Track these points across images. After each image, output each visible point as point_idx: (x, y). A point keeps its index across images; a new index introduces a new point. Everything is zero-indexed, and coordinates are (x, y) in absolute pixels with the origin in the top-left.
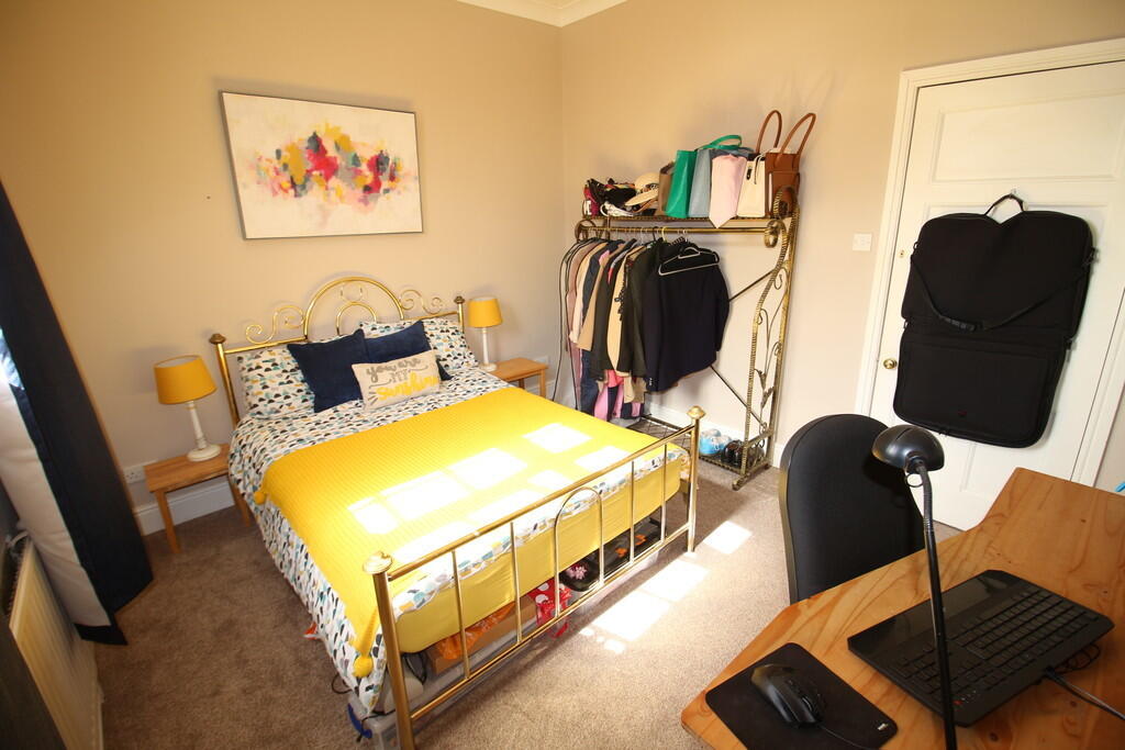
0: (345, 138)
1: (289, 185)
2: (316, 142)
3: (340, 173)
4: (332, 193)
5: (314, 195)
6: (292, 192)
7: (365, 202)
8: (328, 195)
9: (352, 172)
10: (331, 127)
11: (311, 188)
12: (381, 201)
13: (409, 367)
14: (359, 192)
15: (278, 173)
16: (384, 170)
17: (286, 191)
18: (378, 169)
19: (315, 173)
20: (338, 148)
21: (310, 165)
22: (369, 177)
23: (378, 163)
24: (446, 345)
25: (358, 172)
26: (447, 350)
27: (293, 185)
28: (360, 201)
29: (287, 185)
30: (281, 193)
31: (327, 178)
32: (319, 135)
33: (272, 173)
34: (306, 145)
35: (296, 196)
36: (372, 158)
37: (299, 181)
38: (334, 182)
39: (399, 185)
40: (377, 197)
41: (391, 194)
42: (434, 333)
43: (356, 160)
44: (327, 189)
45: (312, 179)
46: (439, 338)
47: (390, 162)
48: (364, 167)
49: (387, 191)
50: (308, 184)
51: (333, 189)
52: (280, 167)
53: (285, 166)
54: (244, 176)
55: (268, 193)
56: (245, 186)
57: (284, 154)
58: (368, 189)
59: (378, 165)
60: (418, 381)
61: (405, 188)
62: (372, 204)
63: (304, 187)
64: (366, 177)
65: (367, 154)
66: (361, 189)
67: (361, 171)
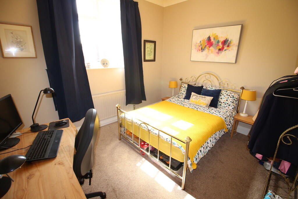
0: (217, 36)
1: (201, 49)
2: (209, 38)
3: (213, 46)
4: (210, 51)
5: (206, 52)
6: (201, 51)
7: (218, 53)
8: (209, 51)
9: (216, 45)
10: (214, 33)
11: (205, 50)
12: (223, 53)
13: (201, 98)
14: (217, 51)
15: (199, 47)
16: (226, 44)
17: (200, 50)
18: (224, 44)
19: (207, 46)
20: (214, 39)
21: (206, 44)
22: (221, 46)
23: (225, 42)
24: (226, 99)
25: (218, 45)
26: (224, 101)
27: (202, 49)
28: (217, 53)
29: (200, 49)
30: (199, 51)
31: (210, 47)
32: (210, 36)
33: (198, 47)
34: (207, 39)
35: (202, 52)
36: (223, 41)
37: (203, 48)
38: (211, 48)
39: (230, 48)
40: (222, 52)
41: (227, 51)
42: (224, 94)
43: (218, 42)
44: (209, 50)
45: (206, 47)
46: (225, 96)
47: (229, 41)
48: (220, 44)
49: (225, 50)
50: (205, 49)
51: (211, 50)
52: (200, 45)
53: (201, 45)
54: (193, 47)
55: (196, 51)
56: (193, 49)
57: (202, 42)
58: (220, 50)
59: (224, 43)
60: (200, 102)
61: (232, 49)
62: (220, 54)
63: (204, 49)
64: (220, 46)
65: (222, 40)
66: (218, 50)
67: (219, 45)
